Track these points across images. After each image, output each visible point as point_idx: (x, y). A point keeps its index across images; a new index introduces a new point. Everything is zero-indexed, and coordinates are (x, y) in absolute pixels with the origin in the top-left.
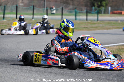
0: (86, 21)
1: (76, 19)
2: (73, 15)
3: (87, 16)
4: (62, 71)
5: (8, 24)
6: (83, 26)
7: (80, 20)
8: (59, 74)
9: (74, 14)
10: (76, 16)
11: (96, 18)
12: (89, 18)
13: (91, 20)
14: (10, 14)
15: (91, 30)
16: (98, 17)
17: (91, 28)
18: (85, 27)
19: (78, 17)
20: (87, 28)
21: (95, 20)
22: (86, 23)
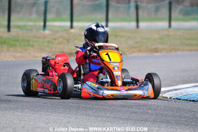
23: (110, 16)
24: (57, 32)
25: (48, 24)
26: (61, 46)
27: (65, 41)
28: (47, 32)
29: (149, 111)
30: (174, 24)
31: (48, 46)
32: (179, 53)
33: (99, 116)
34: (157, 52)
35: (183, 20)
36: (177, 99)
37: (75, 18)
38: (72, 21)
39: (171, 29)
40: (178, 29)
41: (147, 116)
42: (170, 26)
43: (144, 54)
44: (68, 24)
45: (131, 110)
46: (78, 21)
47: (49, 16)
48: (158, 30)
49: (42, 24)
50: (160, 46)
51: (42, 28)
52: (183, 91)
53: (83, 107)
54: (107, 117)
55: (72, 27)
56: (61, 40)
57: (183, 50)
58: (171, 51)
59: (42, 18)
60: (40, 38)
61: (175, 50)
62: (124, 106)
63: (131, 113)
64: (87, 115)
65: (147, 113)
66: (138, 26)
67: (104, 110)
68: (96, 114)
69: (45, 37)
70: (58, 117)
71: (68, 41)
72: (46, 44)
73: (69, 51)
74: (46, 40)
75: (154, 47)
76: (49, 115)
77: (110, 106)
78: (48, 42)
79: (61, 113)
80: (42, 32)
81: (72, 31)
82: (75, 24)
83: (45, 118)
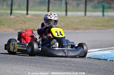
1: (103, 15)
2: (100, 11)
5: (17, 21)
9: (101, 9)
10: (103, 12)
14: (18, 10)
23: (50, 8)
24: (19, 16)
25: (13, 12)
26: (21, 25)
27: (23, 22)
28: (12, 16)
29: (73, 65)
30: (88, 13)
31: (13, 25)
32: (91, 30)
33: (43, 67)
34: (78, 30)
35: (93, 12)
36: (89, 58)
37: (29, 9)
38: (27, 10)
39: (86, 17)
40: (90, 17)
41: (71, 67)
42: (85, 15)
43: (70, 31)
44: (25, 12)
45: (62, 64)
46: (31, 10)
47: (14, 8)
48: (78, 17)
49: (9, 12)
50: (79, 27)
51: (10, 14)
52: (93, 53)
53: (33, 62)
54: (48, 68)
55: (27, 14)
56: (21, 21)
57: (93, 29)
58: (86, 29)
59: (10, 8)
60: (8, 20)
61: (88, 29)
62: (58, 62)
63: (62, 65)
64: (36, 66)
65: (71, 66)
66: (66, 15)
67: (46, 63)
68: (41, 66)
69: (11, 20)
70: (19, 67)
71: (25, 22)
72: (12, 24)
73: (26, 28)
74: (12, 21)
75: (76, 27)
76: (13, 66)
77: (49, 61)
78: (13, 23)
79: (20, 65)
80: (9, 16)
81: (28, 16)
82: (29, 12)
83: (11, 67)
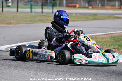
0: (41, 14)
3: (42, 8)
4: (16, 64)
6: (39, 19)
7: (35, 13)
8: (13, 66)
11: (51, 11)
12: (45, 10)
13: (47, 13)
15: (46, 23)
16: (53, 10)
17: (46, 21)
18: (40, 20)
19: (33, 10)
20: (42, 20)
21: (50, 13)
22: (41, 16)
